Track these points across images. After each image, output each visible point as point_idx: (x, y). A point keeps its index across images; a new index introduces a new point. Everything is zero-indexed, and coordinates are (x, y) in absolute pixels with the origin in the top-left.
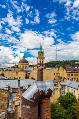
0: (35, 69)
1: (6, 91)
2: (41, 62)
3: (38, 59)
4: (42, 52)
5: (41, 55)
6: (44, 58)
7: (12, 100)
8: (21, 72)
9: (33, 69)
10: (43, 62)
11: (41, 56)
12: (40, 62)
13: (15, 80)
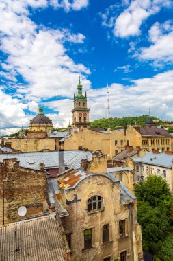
0: (76, 132)
1: (39, 173)
2: (83, 118)
3: (76, 113)
4: (84, 98)
5: (82, 103)
6: (88, 111)
7: (54, 192)
8: (45, 140)
9: (70, 134)
10: (85, 118)
11: (81, 106)
12: (80, 118)
13: (43, 154)
